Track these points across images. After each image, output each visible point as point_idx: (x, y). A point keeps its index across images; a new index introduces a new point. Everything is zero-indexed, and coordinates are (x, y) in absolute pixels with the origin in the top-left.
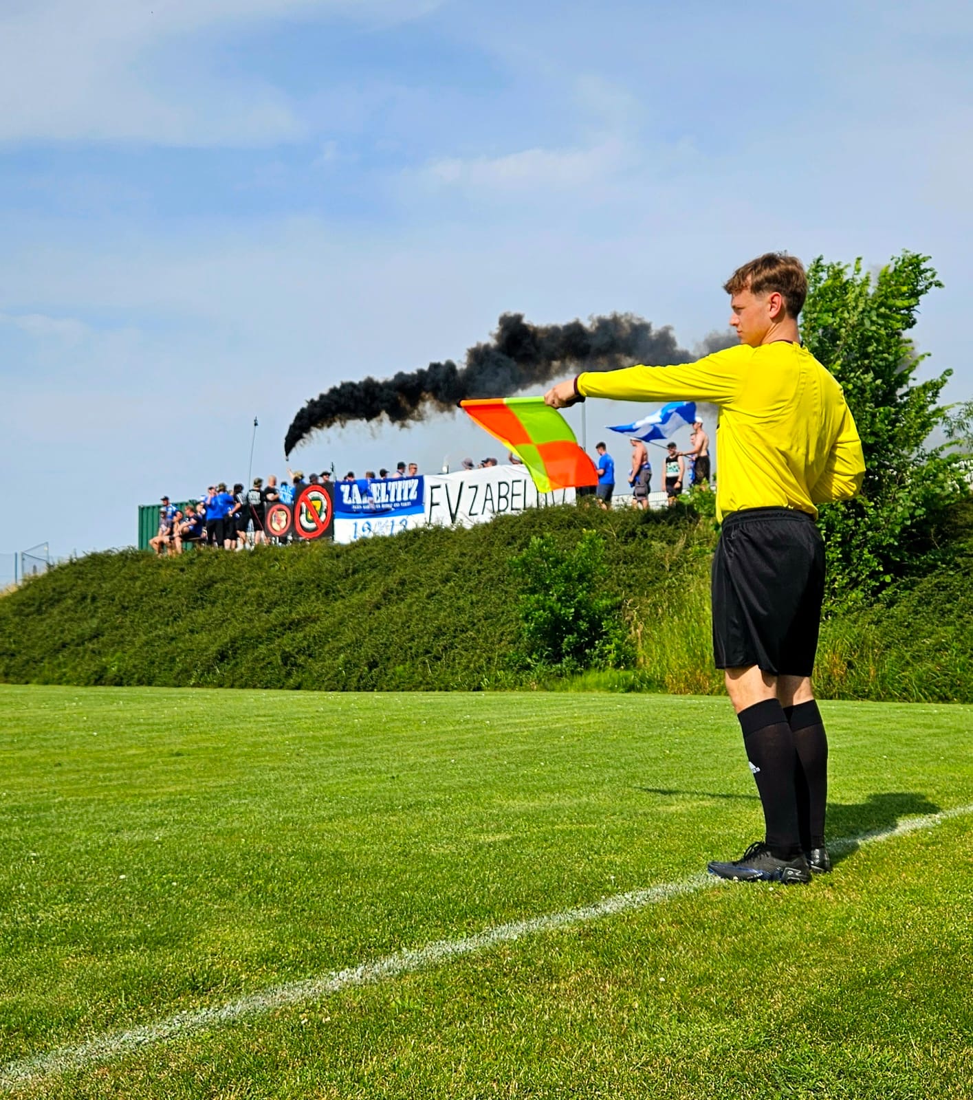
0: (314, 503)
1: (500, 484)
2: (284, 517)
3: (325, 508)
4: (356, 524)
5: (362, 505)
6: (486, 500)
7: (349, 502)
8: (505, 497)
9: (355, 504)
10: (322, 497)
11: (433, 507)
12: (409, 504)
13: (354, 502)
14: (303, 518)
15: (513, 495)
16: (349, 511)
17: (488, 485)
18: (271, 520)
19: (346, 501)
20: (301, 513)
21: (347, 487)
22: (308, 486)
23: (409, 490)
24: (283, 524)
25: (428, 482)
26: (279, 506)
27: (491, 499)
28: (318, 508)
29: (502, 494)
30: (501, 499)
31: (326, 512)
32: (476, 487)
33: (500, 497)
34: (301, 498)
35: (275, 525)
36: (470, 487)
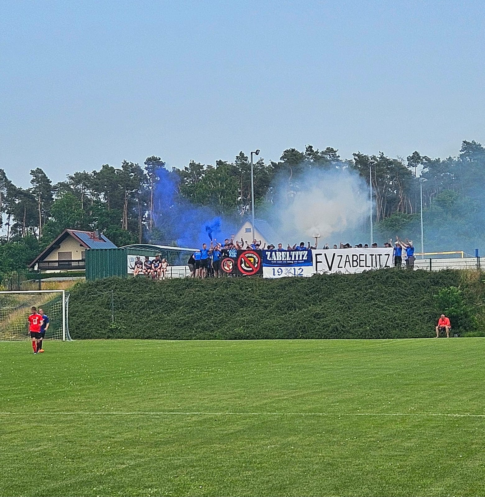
0: (249, 259)
1: (353, 255)
2: (231, 264)
3: (257, 261)
4: (274, 269)
5: (277, 261)
6: (346, 262)
7: (270, 259)
8: (356, 261)
9: (273, 260)
10: (255, 257)
11: (318, 264)
12: (303, 261)
13: (272, 260)
14: (243, 265)
15: (360, 261)
16: (271, 264)
17: (347, 256)
18: (224, 265)
19: (268, 258)
20: (241, 263)
21: (269, 253)
22: (245, 250)
23: (303, 256)
24: (231, 267)
25: (314, 252)
26: (227, 259)
27: (349, 261)
28: (252, 261)
29: (354, 260)
30: (354, 262)
31: (257, 263)
32: (341, 256)
33: (353, 261)
34: (241, 256)
35: (226, 268)
36: (338, 256)
